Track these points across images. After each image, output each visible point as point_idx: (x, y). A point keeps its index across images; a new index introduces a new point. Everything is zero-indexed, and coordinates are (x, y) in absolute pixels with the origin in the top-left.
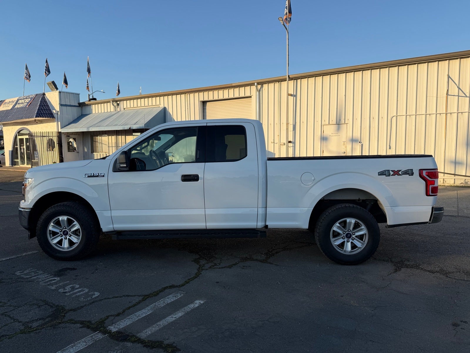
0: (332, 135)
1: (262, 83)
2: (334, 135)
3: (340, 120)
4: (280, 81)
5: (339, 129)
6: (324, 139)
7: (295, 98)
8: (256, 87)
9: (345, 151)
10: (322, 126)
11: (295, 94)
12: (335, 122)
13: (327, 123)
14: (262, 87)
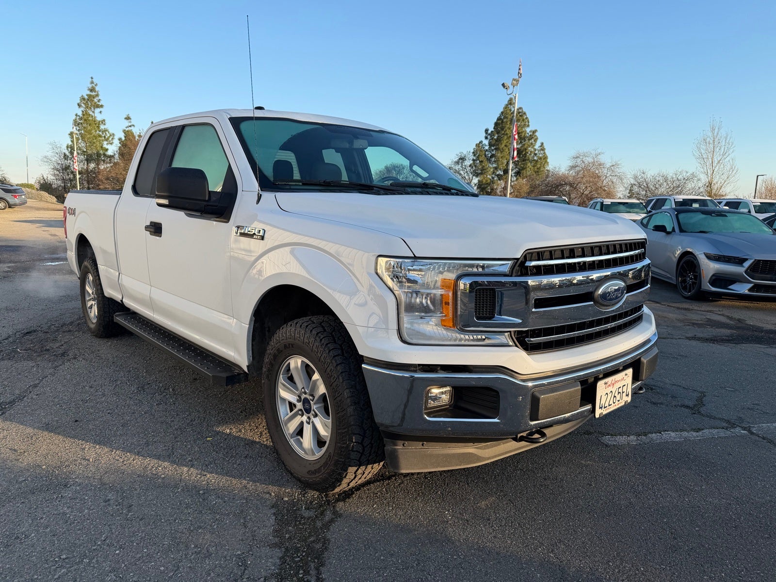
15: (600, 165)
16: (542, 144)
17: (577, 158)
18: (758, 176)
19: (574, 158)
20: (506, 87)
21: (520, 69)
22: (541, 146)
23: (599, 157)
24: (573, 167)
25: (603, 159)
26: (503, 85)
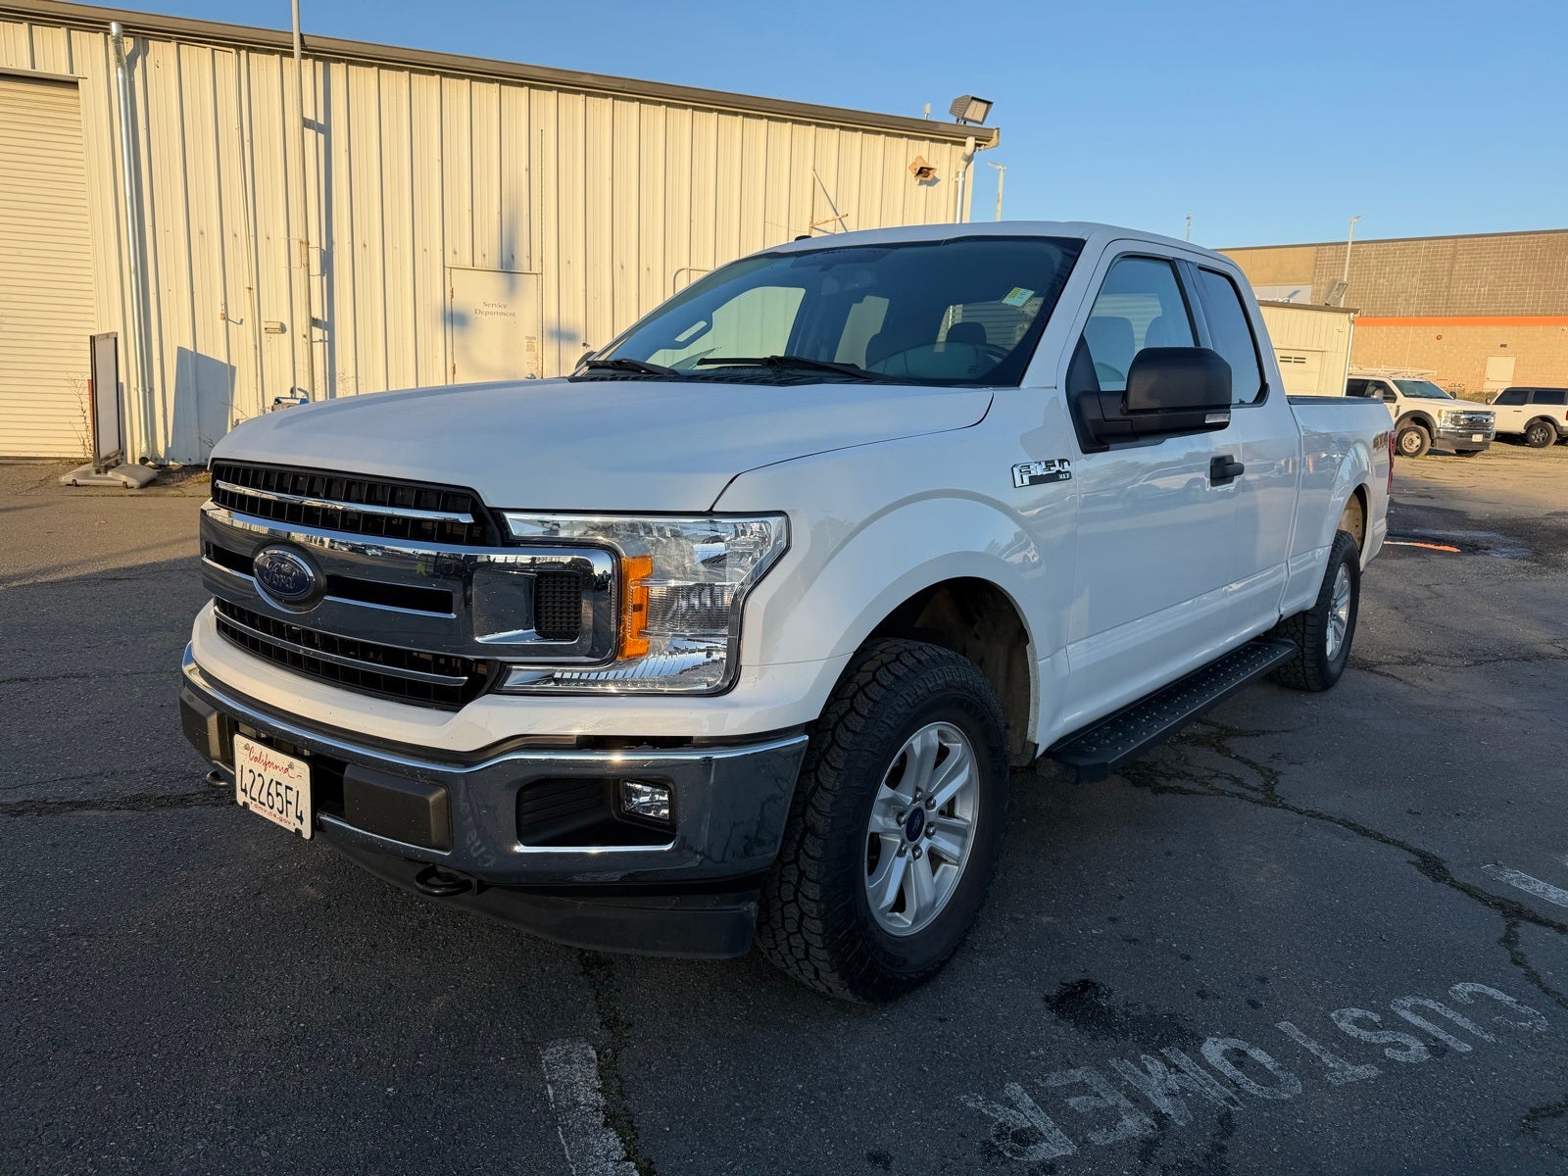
0: (486, 309)
1: (142, 33)
2: (494, 309)
3: (513, 257)
4: (243, 48)
5: (512, 289)
6: (454, 319)
7: (321, 137)
8: (118, 41)
9: (535, 373)
10: (447, 271)
11: (321, 121)
12: (493, 261)
13: (468, 263)
14: (142, 50)
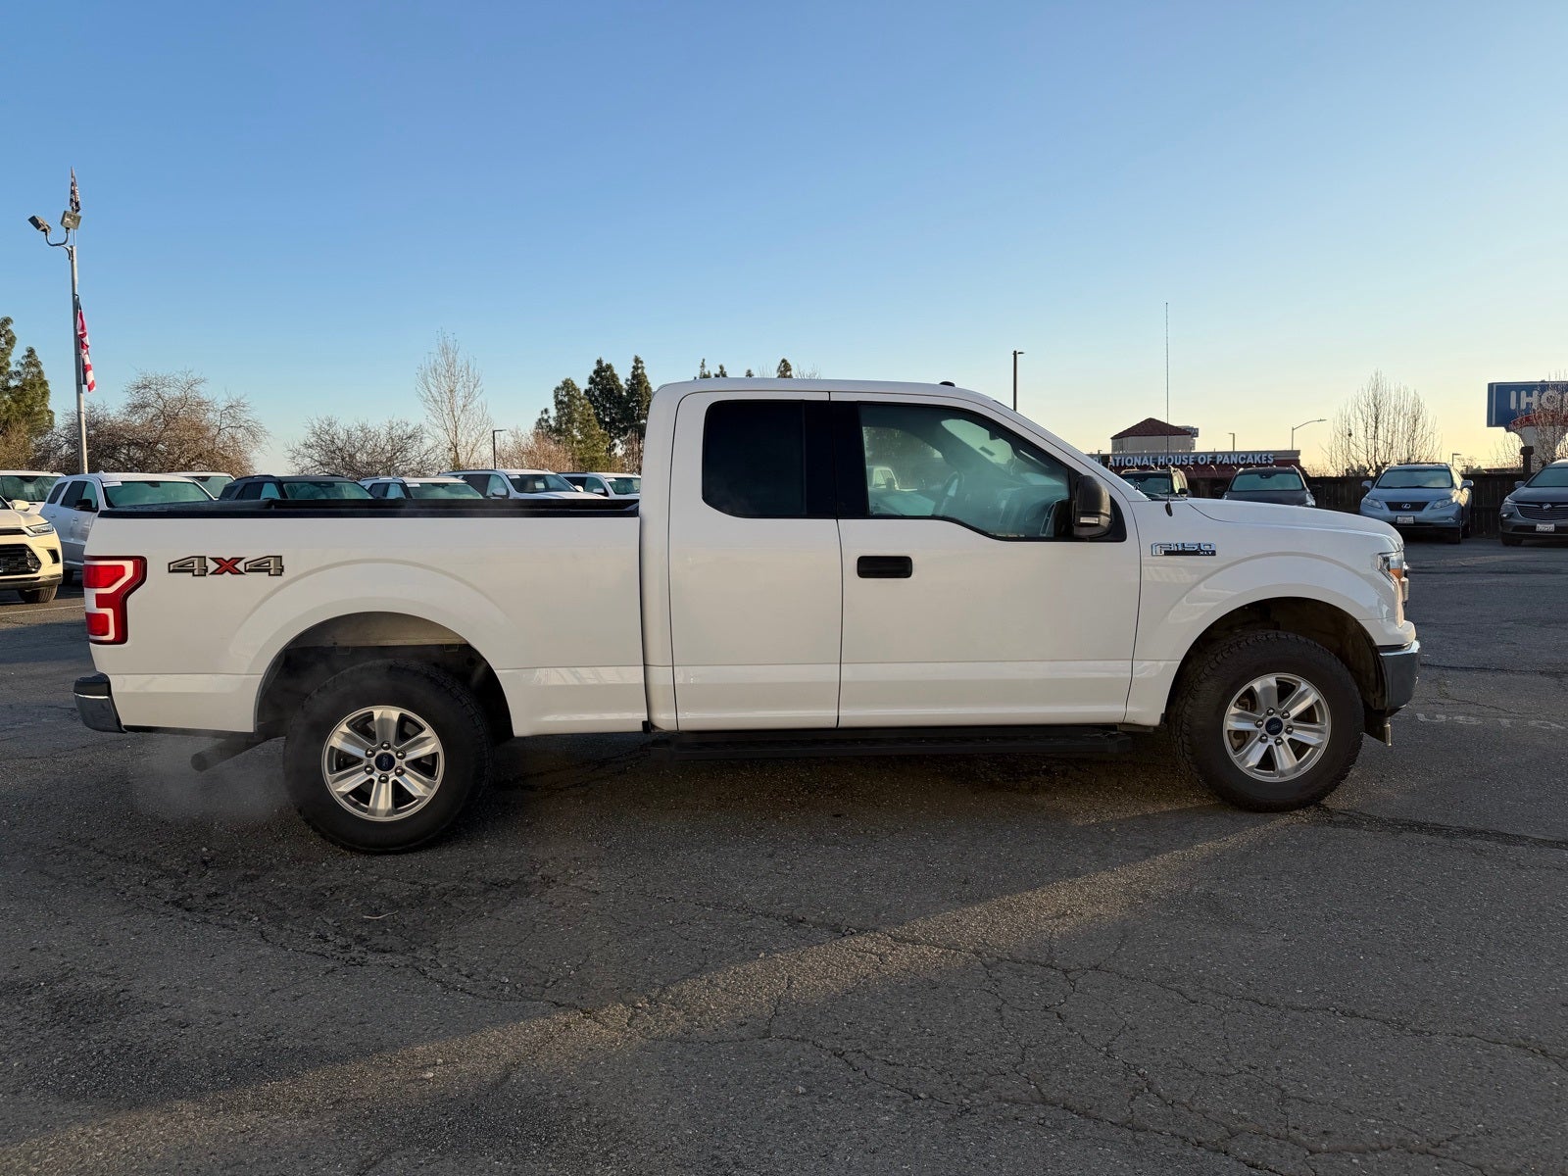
15: (200, 404)
16: (31, 352)
17: (145, 387)
18: (494, 432)
19: (138, 388)
20: (42, 228)
21: (73, 192)
22: (28, 356)
23: (198, 388)
24: (136, 408)
25: (204, 392)
26: (34, 221)
